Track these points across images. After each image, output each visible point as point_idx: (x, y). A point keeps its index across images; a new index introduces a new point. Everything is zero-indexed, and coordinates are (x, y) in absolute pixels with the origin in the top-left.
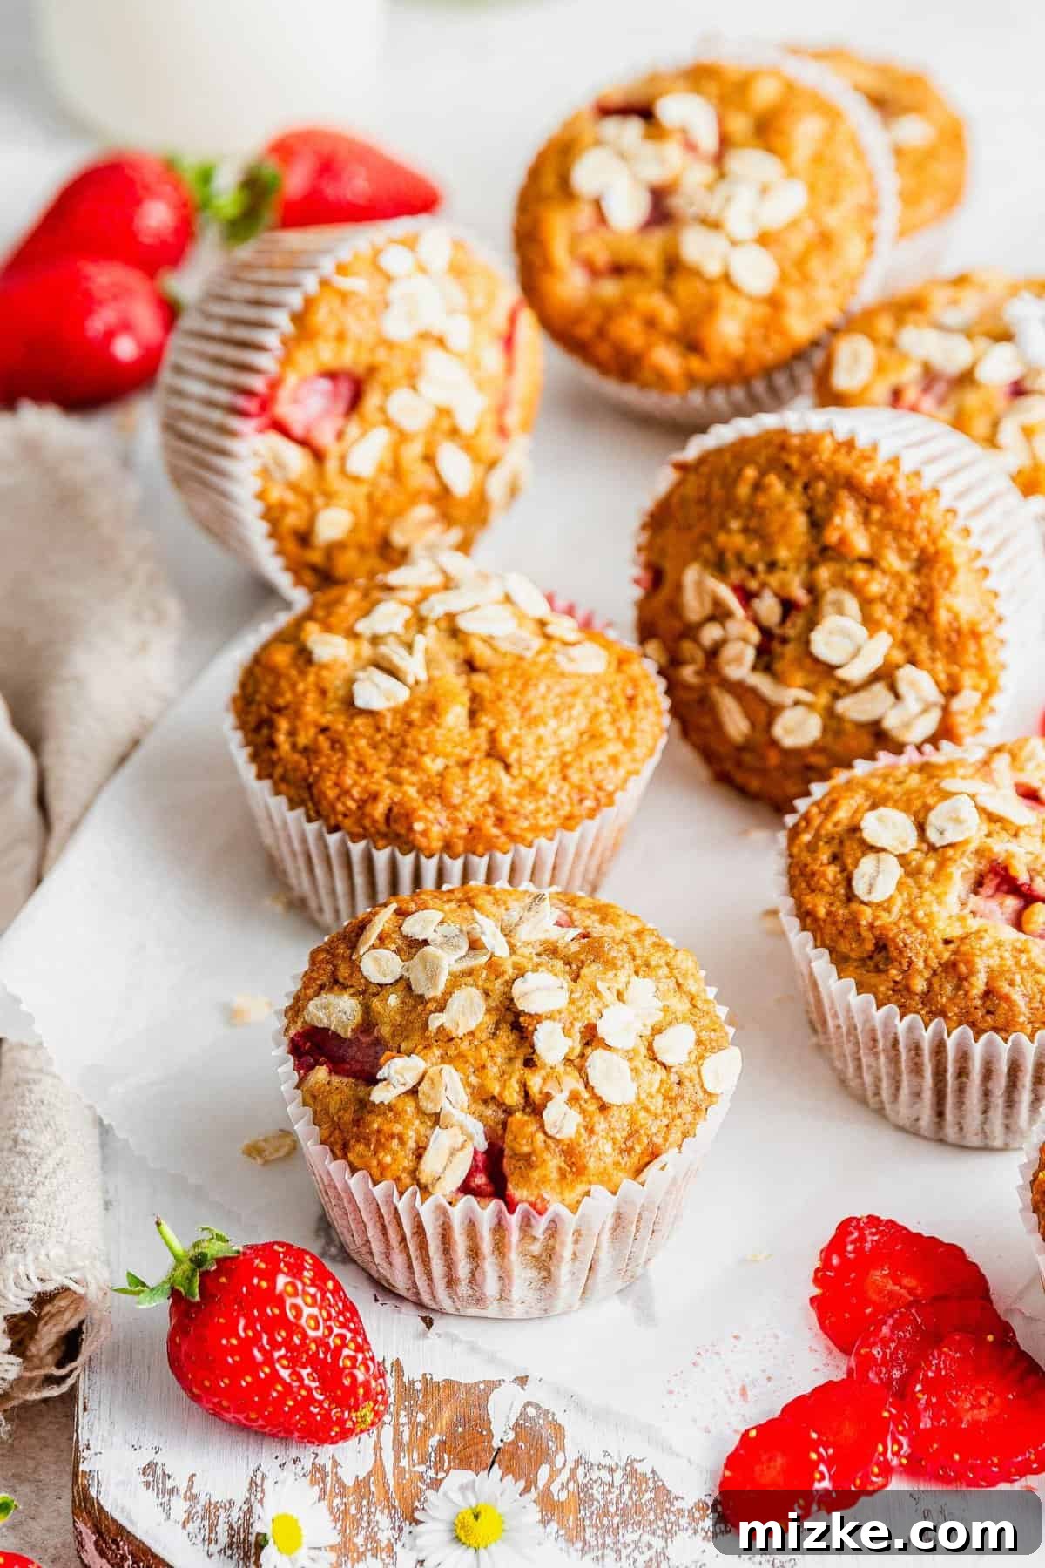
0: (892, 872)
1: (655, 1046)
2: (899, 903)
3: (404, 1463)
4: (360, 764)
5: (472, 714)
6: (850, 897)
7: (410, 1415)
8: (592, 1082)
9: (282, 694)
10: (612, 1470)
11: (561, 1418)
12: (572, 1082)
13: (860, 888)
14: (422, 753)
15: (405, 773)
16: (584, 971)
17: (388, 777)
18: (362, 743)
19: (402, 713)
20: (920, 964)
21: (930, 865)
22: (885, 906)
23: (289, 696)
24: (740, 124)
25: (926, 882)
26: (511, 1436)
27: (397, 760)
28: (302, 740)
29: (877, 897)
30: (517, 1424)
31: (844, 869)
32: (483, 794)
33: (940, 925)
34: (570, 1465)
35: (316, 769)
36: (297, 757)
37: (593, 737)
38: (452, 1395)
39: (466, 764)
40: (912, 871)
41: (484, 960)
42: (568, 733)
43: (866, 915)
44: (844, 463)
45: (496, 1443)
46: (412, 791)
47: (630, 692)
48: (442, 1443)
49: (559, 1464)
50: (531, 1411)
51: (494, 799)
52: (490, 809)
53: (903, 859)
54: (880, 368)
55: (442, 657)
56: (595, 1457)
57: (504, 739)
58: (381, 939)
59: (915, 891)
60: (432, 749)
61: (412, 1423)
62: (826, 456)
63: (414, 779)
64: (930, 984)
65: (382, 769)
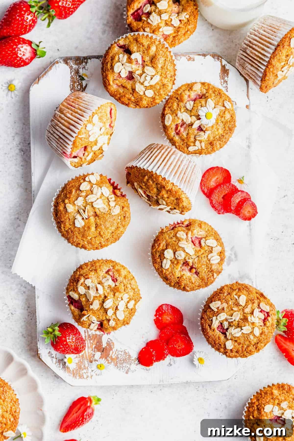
0: (169, 263)
1: (128, 306)
2: (170, 270)
3: (89, 351)
4: (77, 237)
5: (96, 227)
6: (162, 266)
7: (90, 341)
8: (117, 316)
9: (62, 219)
10: (122, 352)
11: (114, 341)
12: (114, 317)
13: (163, 266)
14: (87, 236)
15: (84, 239)
16: (116, 294)
17: (81, 239)
18: (77, 232)
19: (84, 227)
20: (173, 281)
21: (176, 262)
22: (167, 270)
23: (63, 219)
24: (147, 59)
25: (175, 265)
26: (106, 345)
27: (83, 236)
28: (66, 230)
29: (166, 268)
30: (107, 343)
31: (161, 260)
32: (98, 242)
33: (177, 274)
34: (115, 351)
35: (69, 237)
36: (65, 232)
37: (118, 228)
38: (96, 337)
39: (95, 237)
40: (172, 262)
41: (99, 295)
42: (113, 228)
43: (164, 271)
44: (164, 183)
45: (104, 347)
46: (86, 243)
47: (124, 216)
48: (95, 347)
49: (113, 351)
50: (109, 340)
51: (100, 243)
52: (100, 245)
53: (171, 260)
54: (173, 121)
55: (90, 210)
56: (119, 349)
57: (102, 233)
58: (82, 284)
59: (173, 267)
60: (89, 235)
61: (90, 343)
62: (160, 181)
63: (86, 240)
64: (174, 285)
65: (80, 238)
